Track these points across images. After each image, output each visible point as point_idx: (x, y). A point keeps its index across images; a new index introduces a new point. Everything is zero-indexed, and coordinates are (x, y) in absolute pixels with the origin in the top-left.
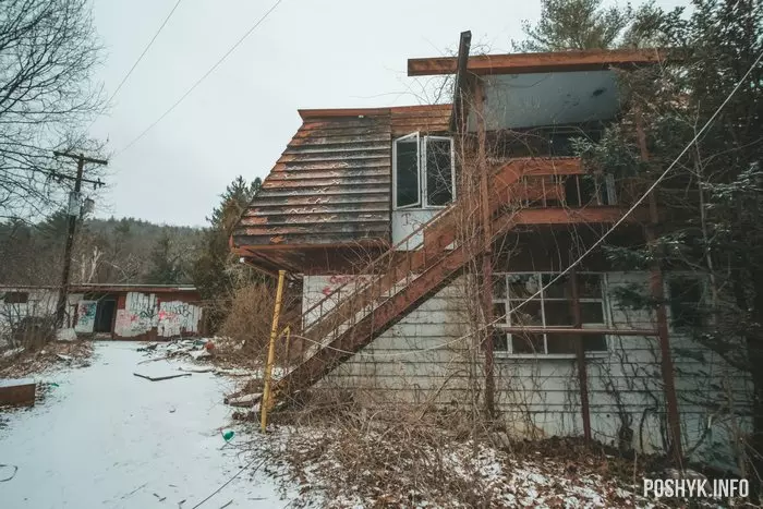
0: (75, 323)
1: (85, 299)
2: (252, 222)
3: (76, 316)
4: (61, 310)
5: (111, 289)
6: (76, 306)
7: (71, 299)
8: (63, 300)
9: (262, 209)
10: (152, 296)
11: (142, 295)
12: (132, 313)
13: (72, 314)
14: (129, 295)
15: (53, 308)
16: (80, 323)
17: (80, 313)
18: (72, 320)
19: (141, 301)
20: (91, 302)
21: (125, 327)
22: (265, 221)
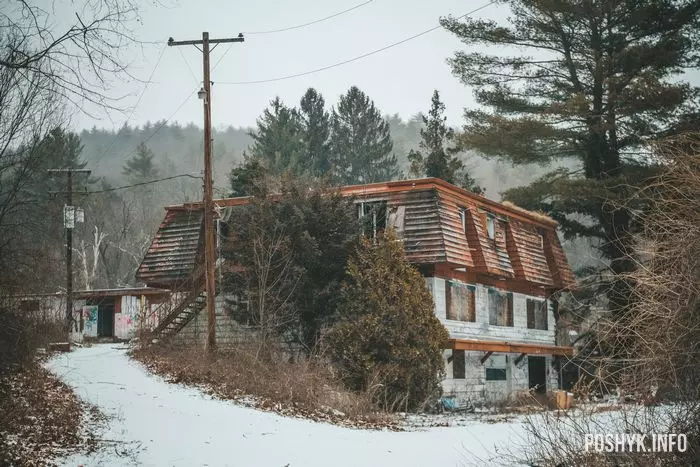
0: (82, 328)
1: (87, 304)
2: (143, 270)
3: (82, 321)
4: (70, 317)
5: (106, 294)
6: (81, 312)
7: (77, 306)
8: (70, 306)
9: (147, 263)
10: (144, 298)
11: (134, 298)
12: (127, 317)
13: (78, 319)
14: (124, 298)
15: (64, 315)
16: (85, 327)
17: (84, 318)
18: (79, 325)
19: (134, 303)
20: (92, 307)
21: (123, 330)
22: (148, 270)
